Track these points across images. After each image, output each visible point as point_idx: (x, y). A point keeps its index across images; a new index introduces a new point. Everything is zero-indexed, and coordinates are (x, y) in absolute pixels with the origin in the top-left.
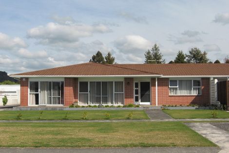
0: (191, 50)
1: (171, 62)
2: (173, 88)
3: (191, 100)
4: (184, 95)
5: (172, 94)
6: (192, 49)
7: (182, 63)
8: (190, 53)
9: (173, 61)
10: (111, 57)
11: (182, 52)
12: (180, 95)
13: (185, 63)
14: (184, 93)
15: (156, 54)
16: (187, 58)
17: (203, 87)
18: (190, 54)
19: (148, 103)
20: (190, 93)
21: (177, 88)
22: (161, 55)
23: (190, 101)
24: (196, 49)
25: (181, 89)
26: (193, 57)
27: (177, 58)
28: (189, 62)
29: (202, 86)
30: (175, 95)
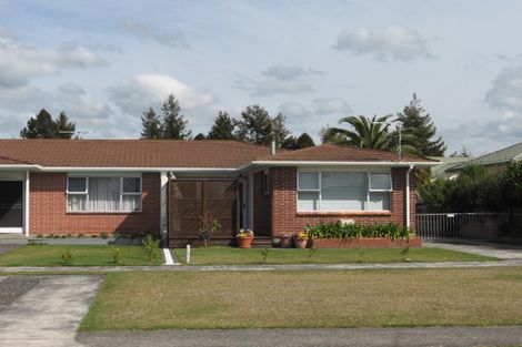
0: (245, 110)
1: (200, 137)
2: (78, 197)
3: (116, 223)
4: (102, 211)
5: (75, 209)
6: (248, 108)
7: (225, 138)
8: (244, 116)
9: (206, 134)
10: (68, 122)
11: (225, 115)
12: (92, 211)
13: (233, 138)
14: (104, 206)
15: (172, 117)
16: (237, 128)
17: (145, 194)
18: (243, 120)
19: (18, 230)
20: (117, 207)
21: (85, 195)
22: (184, 121)
23: (115, 226)
24: (257, 107)
25: (94, 196)
26: (249, 127)
27: (214, 128)
28: (241, 137)
29: (144, 191)
30: (81, 211)
